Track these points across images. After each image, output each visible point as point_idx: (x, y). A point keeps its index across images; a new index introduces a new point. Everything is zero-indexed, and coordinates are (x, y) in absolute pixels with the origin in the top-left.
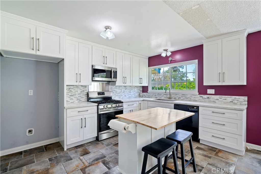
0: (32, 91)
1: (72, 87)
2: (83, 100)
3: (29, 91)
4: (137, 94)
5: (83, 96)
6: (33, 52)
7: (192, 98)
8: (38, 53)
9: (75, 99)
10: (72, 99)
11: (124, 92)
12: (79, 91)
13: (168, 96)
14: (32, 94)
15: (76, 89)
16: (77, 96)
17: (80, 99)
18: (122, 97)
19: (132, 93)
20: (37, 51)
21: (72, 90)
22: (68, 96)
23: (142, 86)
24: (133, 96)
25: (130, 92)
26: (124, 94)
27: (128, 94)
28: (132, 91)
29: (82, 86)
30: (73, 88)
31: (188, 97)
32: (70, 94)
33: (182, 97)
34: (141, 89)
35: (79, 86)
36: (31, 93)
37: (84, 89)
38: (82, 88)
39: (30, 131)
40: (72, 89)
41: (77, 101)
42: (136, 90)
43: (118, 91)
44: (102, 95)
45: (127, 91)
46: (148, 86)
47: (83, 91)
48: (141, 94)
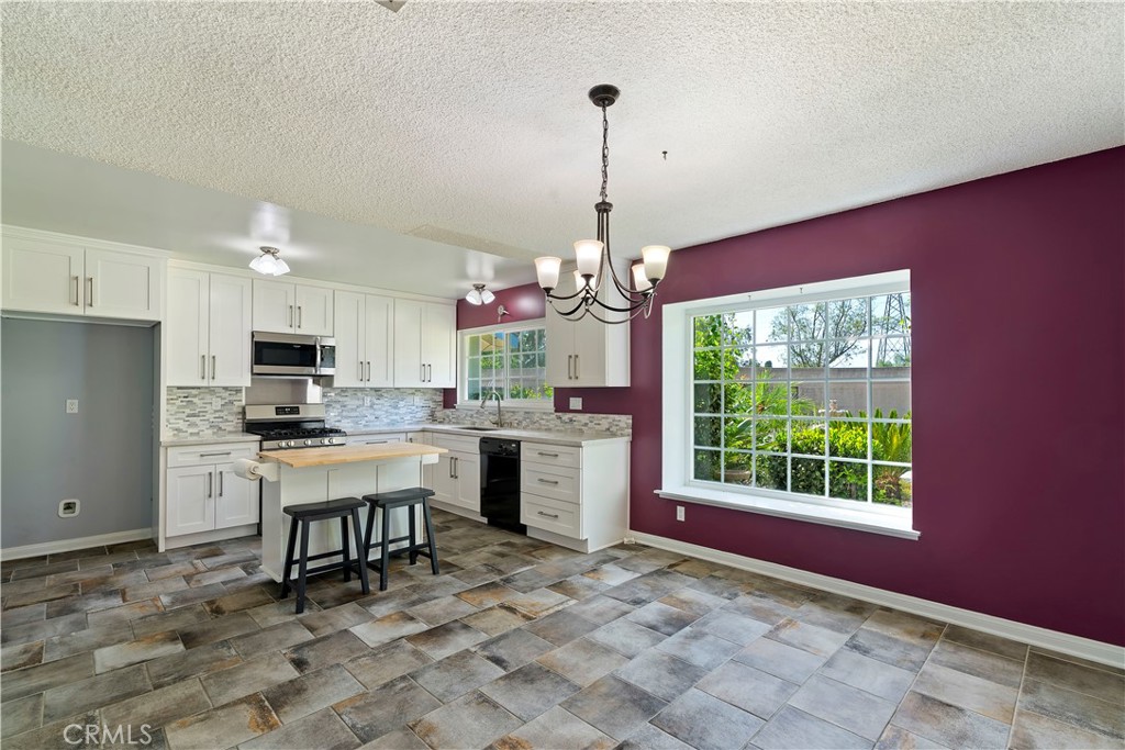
0: (76, 401)
1: (194, 392)
2: (229, 429)
3: (69, 401)
4: (422, 414)
5: (230, 418)
6: (78, 311)
7: (543, 422)
8: (90, 312)
9: (203, 426)
11: (371, 407)
12: (217, 403)
13: (496, 418)
14: (76, 411)
15: (208, 398)
16: (210, 416)
17: (221, 425)
18: (364, 422)
19: (403, 411)
20: (88, 308)
21: (195, 400)
22: (183, 416)
23: (444, 389)
24: (408, 418)
25: (396, 407)
26: (372, 411)
27: (387, 412)
28: (402, 404)
29: (226, 388)
30: (199, 394)
31: (536, 419)
32: (188, 411)
33: (525, 419)
34: (441, 399)
35: (217, 390)
36: (73, 406)
37: (232, 398)
38: (225, 394)
39: (69, 507)
40: (195, 396)
41: (210, 431)
42: (418, 400)
43: (351, 402)
44: (290, 413)
45: (385, 403)
46: (455, 389)
47: (231, 402)
48: (438, 414)
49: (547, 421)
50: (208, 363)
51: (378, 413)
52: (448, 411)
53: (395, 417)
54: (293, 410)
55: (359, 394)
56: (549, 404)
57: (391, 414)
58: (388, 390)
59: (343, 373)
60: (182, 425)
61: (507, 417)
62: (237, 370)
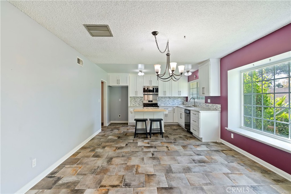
1: (136, 98)
2: (141, 105)
4: (181, 103)
5: (141, 103)
6: (118, 85)
7: (203, 106)
8: (119, 85)
9: (137, 104)
10: (135, 104)
11: (168, 101)
12: (139, 100)
16: (138, 102)
18: (166, 104)
19: (175, 102)
24: (177, 104)
25: (174, 101)
28: (175, 100)
29: (140, 97)
31: (201, 105)
33: (199, 105)
34: (186, 99)
36: (120, 100)
37: (142, 99)
38: (140, 98)
39: (120, 116)
41: (138, 105)
42: (179, 100)
43: (164, 100)
44: (151, 102)
45: (171, 100)
46: (188, 97)
47: (141, 100)
48: (185, 103)
50: (136, 92)
51: (169, 102)
52: (187, 102)
53: (174, 103)
54: (152, 101)
55: (165, 98)
56: (204, 101)
57: (173, 103)
58: (172, 97)
59: (160, 94)
60: (134, 104)
61: (196, 104)
62: (141, 94)
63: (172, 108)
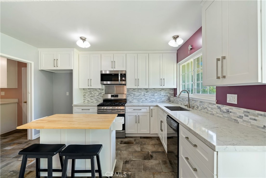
0: (68, 92)
1: (92, 90)
3: (67, 92)
4: (165, 99)
5: (101, 98)
7: (209, 109)
10: (92, 99)
11: (144, 95)
12: (97, 93)
14: (68, 95)
15: (95, 92)
16: (95, 97)
17: (98, 100)
18: (141, 101)
19: (156, 97)
21: (92, 92)
22: (89, 97)
23: (174, 88)
24: (159, 100)
25: (154, 96)
26: (144, 97)
27: (150, 97)
28: (156, 94)
29: (100, 89)
30: (93, 91)
32: (90, 95)
34: (173, 92)
35: (97, 89)
37: (101, 92)
38: (99, 91)
40: (92, 91)
41: (96, 102)
42: (163, 93)
43: (137, 94)
44: (115, 97)
45: (149, 94)
46: (176, 89)
47: (101, 93)
48: (171, 99)
49: (212, 109)
50: (90, 81)
51: (146, 98)
52: (175, 98)
53: (153, 99)
54: (117, 96)
55: (140, 91)
56: (213, 98)
57: (152, 98)
58: (151, 89)
59: (130, 83)
60: (89, 99)
61: (192, 103)
63: (148, 108)
